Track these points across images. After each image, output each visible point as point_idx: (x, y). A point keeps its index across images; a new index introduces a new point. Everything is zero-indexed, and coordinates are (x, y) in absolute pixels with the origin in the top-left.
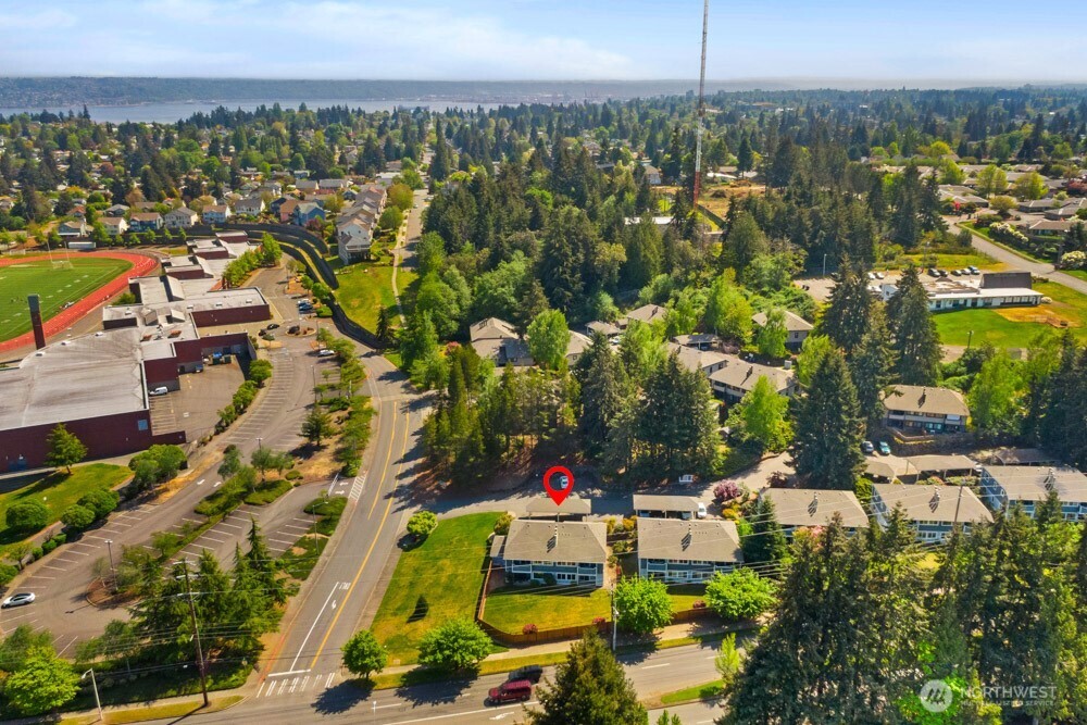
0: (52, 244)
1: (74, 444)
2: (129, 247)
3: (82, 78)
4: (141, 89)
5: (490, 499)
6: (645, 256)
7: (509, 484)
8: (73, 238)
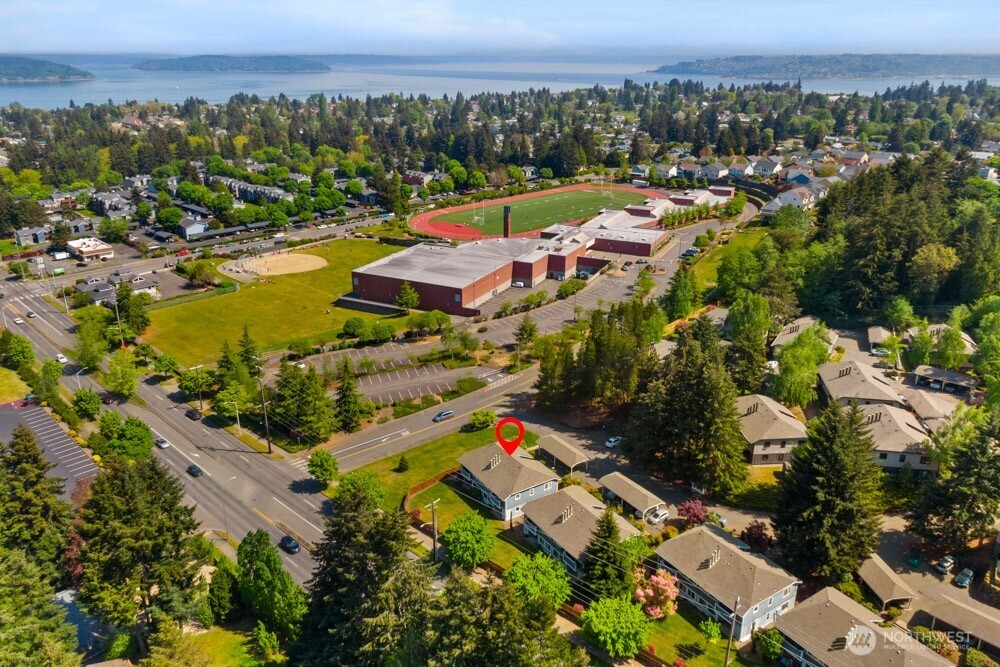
0: (623, 180)
1: (413, 296)
2: (669, 189)
3: (851, 55)
4: (898, 65)
5: (551, 427)
6: (981, 269)
7: (577, 422)
8: (638, 177)
